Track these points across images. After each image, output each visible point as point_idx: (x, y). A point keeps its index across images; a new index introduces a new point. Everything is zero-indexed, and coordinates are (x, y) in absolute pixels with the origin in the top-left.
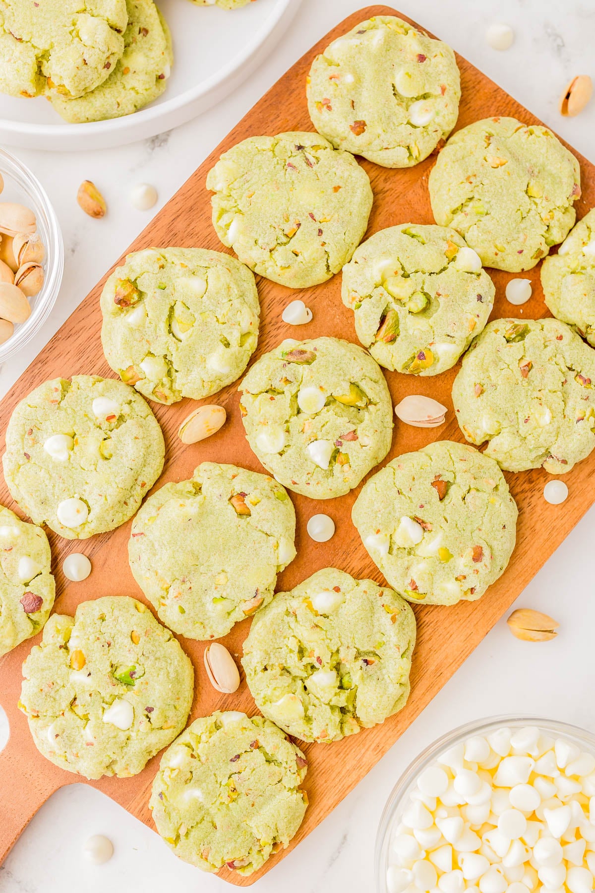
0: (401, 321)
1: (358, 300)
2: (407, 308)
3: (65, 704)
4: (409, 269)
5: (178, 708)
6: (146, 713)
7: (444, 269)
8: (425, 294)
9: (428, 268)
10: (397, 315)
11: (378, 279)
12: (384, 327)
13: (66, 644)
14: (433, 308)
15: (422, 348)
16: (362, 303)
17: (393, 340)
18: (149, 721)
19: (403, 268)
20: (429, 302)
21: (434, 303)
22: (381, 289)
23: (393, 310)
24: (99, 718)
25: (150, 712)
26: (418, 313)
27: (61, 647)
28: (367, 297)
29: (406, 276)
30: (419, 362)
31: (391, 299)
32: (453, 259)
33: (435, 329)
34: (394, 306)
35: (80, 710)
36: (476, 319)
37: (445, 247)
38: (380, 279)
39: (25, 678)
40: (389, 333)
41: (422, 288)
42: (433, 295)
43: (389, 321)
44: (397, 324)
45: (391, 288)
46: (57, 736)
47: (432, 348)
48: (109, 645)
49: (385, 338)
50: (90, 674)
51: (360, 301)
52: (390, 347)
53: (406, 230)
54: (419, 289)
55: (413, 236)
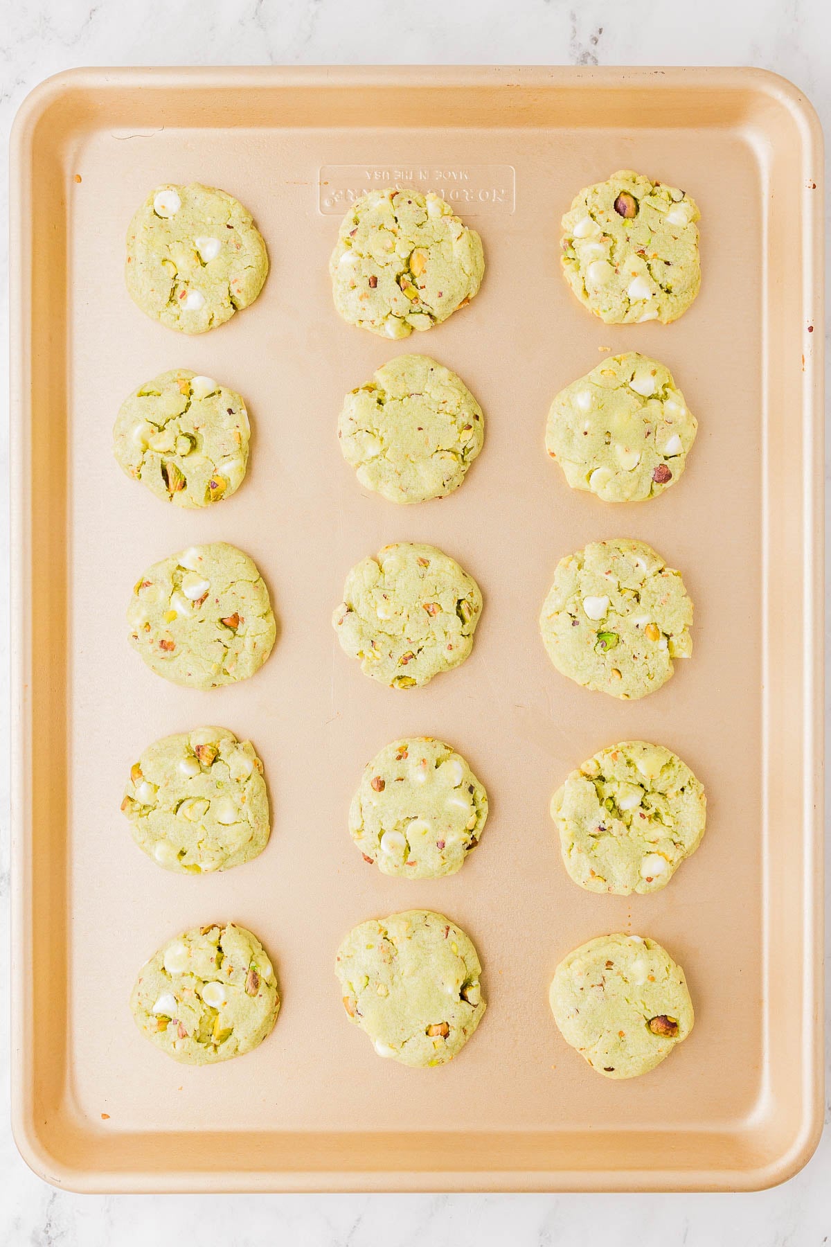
0: (180, 467)
1: (136, 471)
2: (178, 455)
3: (643, 594)
4: (161, 423)
5: (553, 635)
6: (576, 619)
7: (189, 405)
8: (186, 435)
9: (175, 412)
10: (174, 465)
11: (141, 446)
12: (171, 481)
13: (669, 639)
14: (199, 442)
15: (210, 478)
16: (141, 472)
17: (184, 485)
18: (571, 614)
19: (155, 425)
20: (192, 438)
21: (198, 437)
22: (148, 453)
23: (168, 462)
24: (611, 596)
25: (574, 622)
26: (189, 453)
27: (672, 635)
28: (142, 465)
29: (161, 430)
30: (215, 490)
31: (161, 456)
32: (191, 393)
33: (211, 457)
34: (167, 459)
35: (629, 595)
36: (238, 430)
37: (176, 387)
38: (142, 445)
39: (685, 596)
40: (177, 482)
41: (180, 431)
42: (192, 432)
43: (171, 474)
44: (178, 472)
45: (156, 447)
46: (637, 566)
47: (219, 473)
48: (634, 657)
49: (177, 489)
50: (637, 626)
51: (139, 471)
52: (186, 492)
53: (140, 393)
54: (178, 433)
55: (148, 394)
